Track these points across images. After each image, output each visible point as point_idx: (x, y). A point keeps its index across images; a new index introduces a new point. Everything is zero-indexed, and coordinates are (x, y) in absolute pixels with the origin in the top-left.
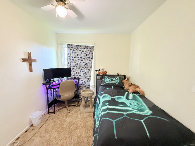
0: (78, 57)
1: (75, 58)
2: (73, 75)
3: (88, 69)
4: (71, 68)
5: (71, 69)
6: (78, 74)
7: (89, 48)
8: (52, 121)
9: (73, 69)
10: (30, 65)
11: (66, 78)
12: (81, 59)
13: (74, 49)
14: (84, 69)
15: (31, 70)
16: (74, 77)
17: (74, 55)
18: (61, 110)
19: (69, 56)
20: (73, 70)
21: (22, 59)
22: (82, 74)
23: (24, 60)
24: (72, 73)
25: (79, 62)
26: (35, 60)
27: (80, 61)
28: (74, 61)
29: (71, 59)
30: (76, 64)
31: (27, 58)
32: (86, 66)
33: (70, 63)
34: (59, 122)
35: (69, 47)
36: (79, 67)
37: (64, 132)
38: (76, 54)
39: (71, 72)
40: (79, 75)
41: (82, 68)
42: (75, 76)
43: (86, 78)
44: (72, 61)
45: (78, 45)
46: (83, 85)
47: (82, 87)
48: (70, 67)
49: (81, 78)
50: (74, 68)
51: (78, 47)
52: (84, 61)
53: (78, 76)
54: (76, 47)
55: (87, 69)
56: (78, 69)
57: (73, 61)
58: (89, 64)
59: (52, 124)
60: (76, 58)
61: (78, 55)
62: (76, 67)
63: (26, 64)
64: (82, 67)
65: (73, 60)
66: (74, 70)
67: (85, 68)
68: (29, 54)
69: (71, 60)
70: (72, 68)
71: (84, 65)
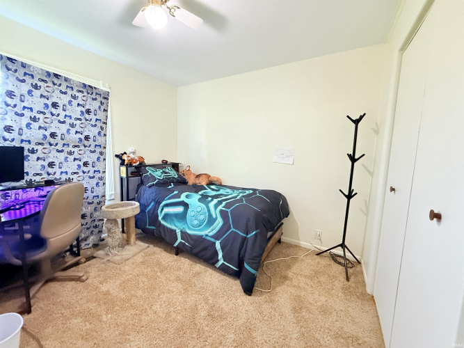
0: (54, 111)
1: (44, 113)
2: (32, 172)
5: (26, 153)
6: (55, 169)
7: (96, 94)
9: (33, 151)
12: (68, 121)
13: (39, 84)
14: (81, 152)
16: (37, 179)
17: (36, 103)
19: (10, 101)
20: (33, 157)
22: (72, 166)
24: (32, 166)
25: (61, 129)
27: (64, 127)
28: (41, 123)
29: (21, 115)
30: (47, 134)
33: (15, 128)
35: (8, 69)
36: (60, 145)
38: (49, 102)
40: (62, 170)
41: (71, 149)
43: (92, 178)
44: (29, 124)
45: (56, 76)
50: (39, 147)
51: (57, 82)
52: (78, 129)
53: (57, 176)
54: (46, 79)
55: (92, 152)
56: (58, 151)
57: (35, 125)
60: (48, 115)
61: (55, 105)
62: (47, 146)
64: (71, 146)
65: (35, 120)
66: (39, 154)
67: (82, 148)
69: (26, 120)
70: (26, 146)
71: (80, 140)
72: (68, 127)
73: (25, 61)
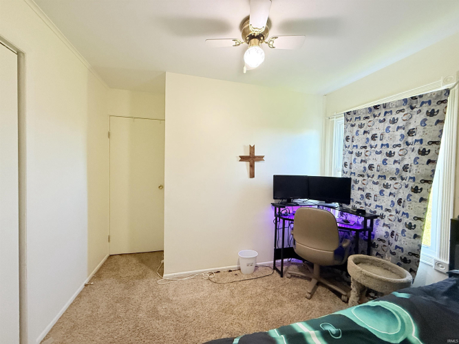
0: (373, 143)
1: (365, 147)
2: (355, 200)
3: (411, 184)
4: (350, 179)
5: (352, 183)
6: (371, 201)
7: (423, 103)
8: (266, 285)
9: (356, 182)
10: (252, 166)
11: (337, 205)
12: (385, 150)
13: (363, 122)
14: (397, 186)
15: (252, 175)
16: (358, 206)
17: (360, 140)
18: (298, 280)
19: (347, 144)
20: (356, 186)
21: (240, 157)
22: (386, 201)
23: (243, 158)
24: (355, 194)
25: (377, 160)
26: (261, 158)
27: (380, 158)
28: (363, 157)
29: (352, 153)
30: (367, 166)
31: (248, 155)
32: (404, 174)
33: (348, 164)
34: (270, 297)
35: (349, 118)
36: (376, 177)
37: (258, 320)
38: (369, 136)
39: (352, 192)
40: (377, 203)
41: (388, 181)
42: (363, 205)
43: (400, 221)
44: (355, 159)
45: (376, 107)
46: (386, 244)
47: (385, 248)
48: (348, 176)
49: (382, 217)
50: (360, 179)
51: (376, 112)
52: (396, 157)
53: (373, 208)
54: (369, 115)
55: (407, 186)
56: (374, 183)
57: (359, 159)
58: (414, 167)
59: (259, 291)
60: (369, 149)
61: (374, 137)
62: (366, 178)
63: (245, 165)
64: (388, 178)
65: (358, 155)
66: (360, 185)
67: (399, 180)
68: (252, 149)
69: (354, 156)
70: (353, 178)
71: (398, 170)
72: (384, 156)
73: (354, 109)
